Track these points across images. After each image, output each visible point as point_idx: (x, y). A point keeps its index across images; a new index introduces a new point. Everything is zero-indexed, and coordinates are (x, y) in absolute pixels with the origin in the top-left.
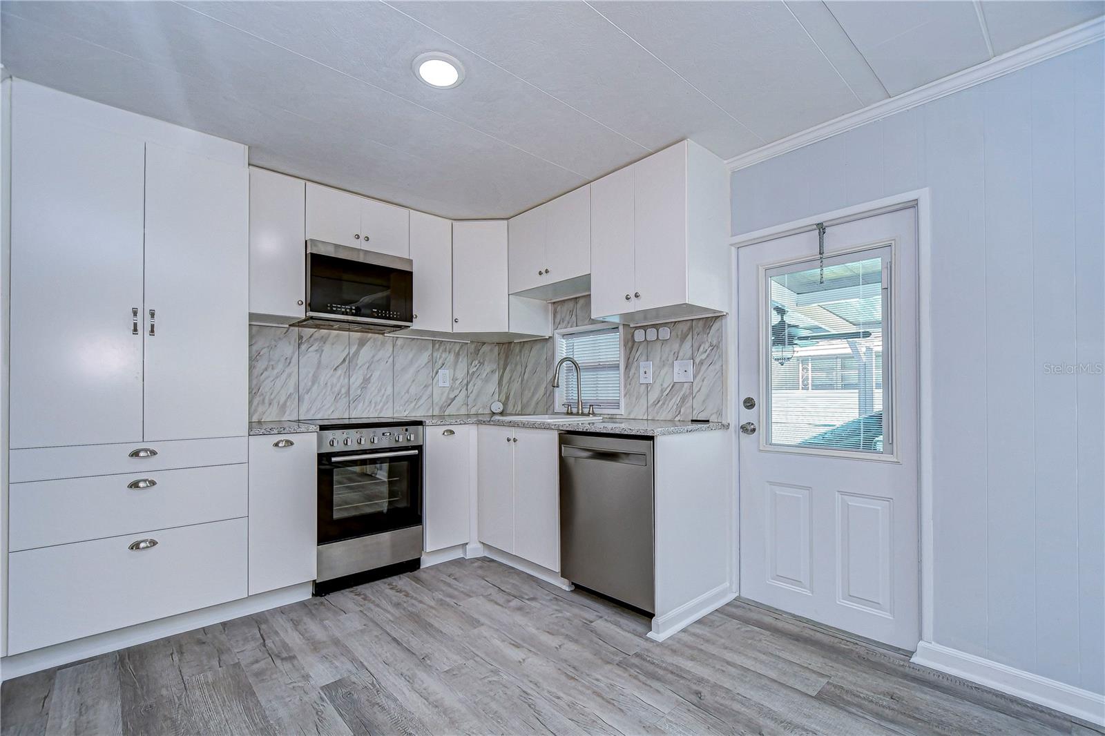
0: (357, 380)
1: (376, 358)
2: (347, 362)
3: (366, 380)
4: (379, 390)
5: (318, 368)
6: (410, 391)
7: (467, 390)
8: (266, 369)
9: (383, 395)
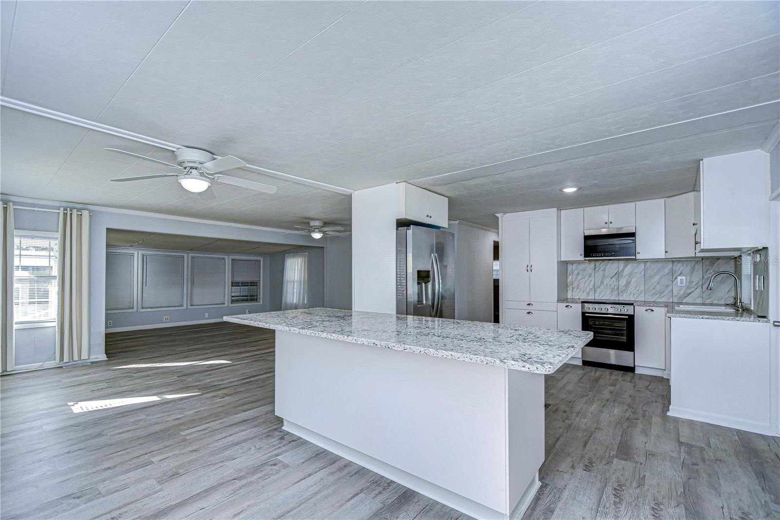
0: (623, 282)
1: (634, 272)
2: (617, 274)
3: (628, 283)
4: (636, 288)
5: (603, 277)
6: (656, 288)
7: (702, 288)
8: (581, 279)
9: (638, 290)
